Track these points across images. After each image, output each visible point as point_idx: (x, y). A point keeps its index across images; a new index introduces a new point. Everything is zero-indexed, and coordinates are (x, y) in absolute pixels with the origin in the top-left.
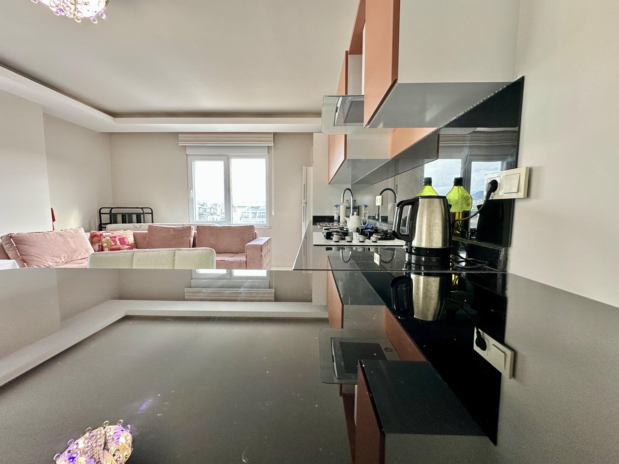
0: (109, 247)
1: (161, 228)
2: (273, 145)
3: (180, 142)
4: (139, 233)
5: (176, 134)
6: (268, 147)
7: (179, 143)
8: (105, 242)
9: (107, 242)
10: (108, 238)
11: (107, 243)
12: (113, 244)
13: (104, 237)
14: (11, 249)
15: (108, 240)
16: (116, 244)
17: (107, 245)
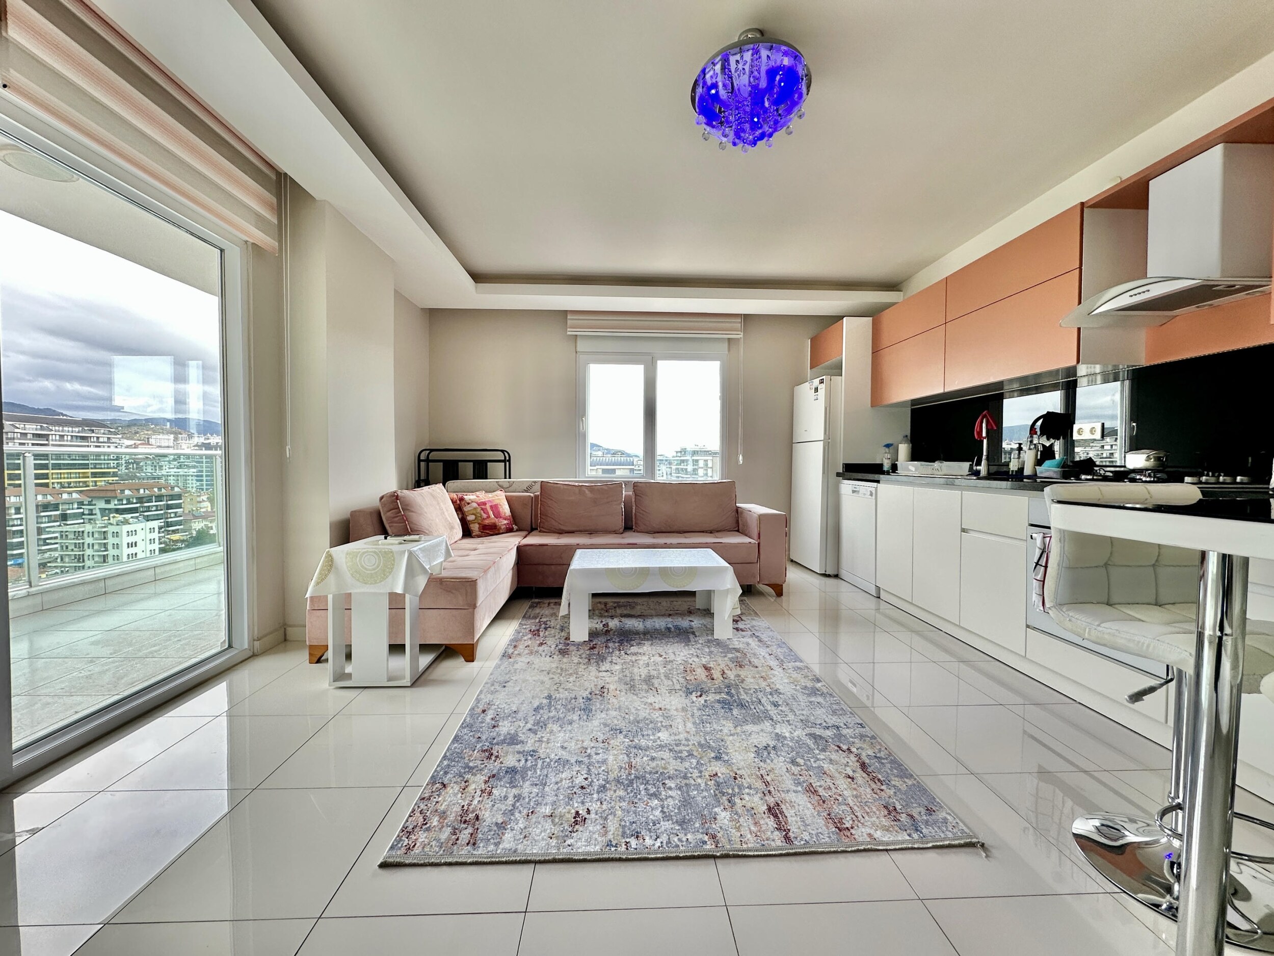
0: (480, 521)
1: (565, 487)
2: (741, 336)
3: (570, 328)
4: (517, 497)
5: (563, 314)
6: (729, 339)
7: (568, 330)
8: (471, 513)
9: (475, 512)
10: (475, 505)
11: (475, 515)
12: (485, 516)
13: (468, 504)
14: (396, 519)
15: (475, 509)
16: (489, 517)
17: (476, 518)
